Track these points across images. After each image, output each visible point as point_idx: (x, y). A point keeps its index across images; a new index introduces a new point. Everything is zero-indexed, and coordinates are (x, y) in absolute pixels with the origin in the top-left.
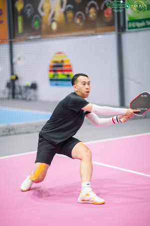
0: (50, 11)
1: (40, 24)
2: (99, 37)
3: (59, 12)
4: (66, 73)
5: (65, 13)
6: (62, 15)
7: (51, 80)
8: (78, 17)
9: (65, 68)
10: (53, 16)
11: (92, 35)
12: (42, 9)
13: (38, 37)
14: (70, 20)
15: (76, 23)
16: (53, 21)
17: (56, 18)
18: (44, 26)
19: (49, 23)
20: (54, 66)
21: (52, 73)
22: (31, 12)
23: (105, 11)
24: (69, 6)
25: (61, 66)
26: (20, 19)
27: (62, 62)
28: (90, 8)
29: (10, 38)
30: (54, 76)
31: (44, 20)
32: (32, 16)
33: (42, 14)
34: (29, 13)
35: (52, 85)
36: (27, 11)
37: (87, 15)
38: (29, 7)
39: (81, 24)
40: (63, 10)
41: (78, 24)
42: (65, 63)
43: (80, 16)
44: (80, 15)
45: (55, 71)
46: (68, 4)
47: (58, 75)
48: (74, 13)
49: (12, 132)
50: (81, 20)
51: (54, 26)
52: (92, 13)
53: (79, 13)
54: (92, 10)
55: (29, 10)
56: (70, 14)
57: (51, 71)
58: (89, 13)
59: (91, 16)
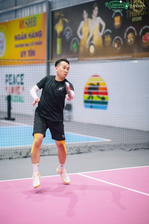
0: (89, 34)
1: (78, 47)
2: (136, 62)
3: (97, 36)
5: (103, 37)
7: (86, 102)
8: (115, 41)
10: (91, 39)
11: (130, 59)
12: (81, 33)
13: (76, 59)
14: (108, 44)
15: (114, 47)
16: (91, 44)
18: (81, 49)
19: (87, 46)
20: (89, 89)
22: (70, 35)
23: (143, 37)
24: (108, 30)
26: (59, 41)
27: (98, 84)
28: (128, 34)
29: (48, 59)
31: (82, 43)
32: (71, 38)
33: (81, 37)
34: (68, 36)
35: (86, 106)
36: (66, 34)
37: (125, 41)
38: (68, 30)
39: (119, 49)
40: (101, 34)
41: (116, 49)
43: (119, 41)
44: (118, 39)
46: (106, 28)
47: (93, 98)
48: (112, 38)
50: (119, 44)
51: (92, 49)
52: (130, 38)
53: (117, 37)
54: (130, 35)
55: (68, 33)
56: (108, 39)
57: (85, 93)
58: (127, 38)
59: (129, 41)
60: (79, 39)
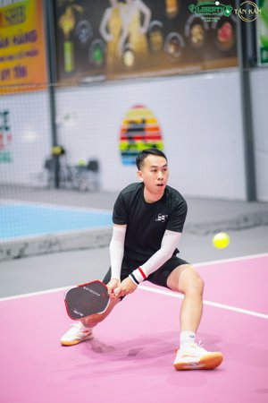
0: (121, 32)
1: (104, 55)
2: (209, 77)
3: (137, 34)
4: (151, 142)
5: (148, 35)
6: (143, 40)
7: (124, 154)
8: (171, 42)
9: (148, 133)
10: (127, 41)
11: (197, 73)
12: (108, 30)
13: (101, 78)
14: (156, 48)
15: (168, 53)
16: (127, 50)
17: (132, 45)
18: (110, 59)
19: (120, 54)
20: (129, 130)
21: (126, 143)
22: (87, 34)
23: (220, 32)
24: (156, 22)
25: (142, 130)
26: (68, 47)
27: (144, 122)
28: (192, 26)
29: (51, 81)
30: (129, 147)
31: (111, 48)
32: (90, 41)
33: (107, 37)
34: (84, 36)
35: (125, 163)
36: (81, 33)
37: (188, 39)
38: (84, 26)
39: (177, 55)
40: (144, 30)
41: (171, 55)
42: (150, 125)
43: (175, 41)
44: (175, 38)
45: (130, 139)
46: (153, 18)
47: (136, 146)
48: (165, 35)
49: (55, 248)
50: (177, 47)
51: (129, 59)
52: (197, 35)
53: (173, 34)
54: (196, 30)
55: (84, 31)
56: (157, 38)
57: (123, 138)
58: (191, 35)
59: (195, 40)
60: (105, 43)
